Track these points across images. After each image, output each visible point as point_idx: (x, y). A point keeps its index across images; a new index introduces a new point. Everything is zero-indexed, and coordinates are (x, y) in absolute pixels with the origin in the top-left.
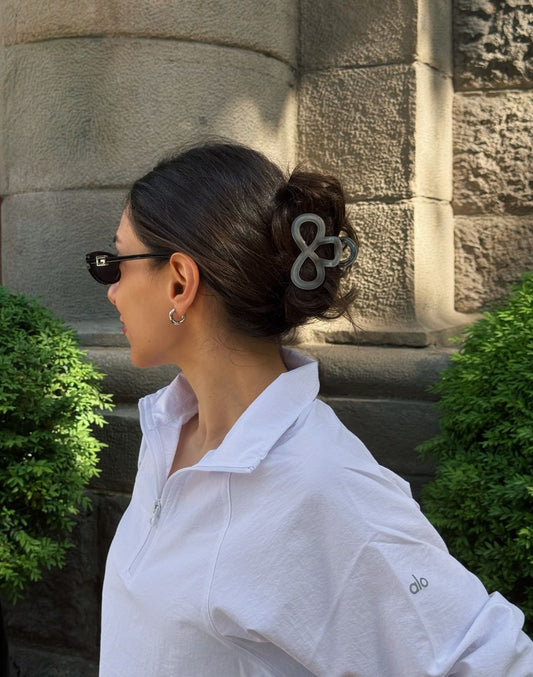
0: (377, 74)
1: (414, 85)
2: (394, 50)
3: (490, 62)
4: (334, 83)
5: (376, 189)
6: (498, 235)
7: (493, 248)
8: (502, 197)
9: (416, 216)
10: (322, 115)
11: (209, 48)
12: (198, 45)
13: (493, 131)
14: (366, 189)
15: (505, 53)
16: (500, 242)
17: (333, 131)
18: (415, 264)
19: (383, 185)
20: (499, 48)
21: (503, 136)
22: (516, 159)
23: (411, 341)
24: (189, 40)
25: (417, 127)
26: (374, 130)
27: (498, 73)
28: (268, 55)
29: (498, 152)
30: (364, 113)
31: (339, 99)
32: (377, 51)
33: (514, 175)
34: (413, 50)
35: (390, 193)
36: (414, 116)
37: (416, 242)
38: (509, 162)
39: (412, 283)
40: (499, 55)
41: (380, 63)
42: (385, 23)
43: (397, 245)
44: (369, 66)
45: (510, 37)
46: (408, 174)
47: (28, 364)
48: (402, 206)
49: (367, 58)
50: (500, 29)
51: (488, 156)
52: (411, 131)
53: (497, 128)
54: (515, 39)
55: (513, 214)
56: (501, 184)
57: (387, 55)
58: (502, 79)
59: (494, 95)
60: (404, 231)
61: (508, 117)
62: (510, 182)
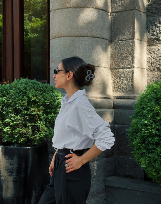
0: (127, 42)
1: (134, 44)
2: (130, 37)
3: (154, 38)
4: (118, 44)
5: (127, 66)
6: (156, 76)
7: (155, 79)
8: (157, 68)
9: (135, 71)
10: (116, 51)
11: (91, 38)
12: (88, 38)
13: (155, 53)
14: (125, 66)
15: (157, 36)
16: (156, 77)
17: (118, 54)
18: (135, 82)
19: (128, 65)
20: (156, 35)
21: (157, 54)
22: (160, 59)
23: (133, 98)
24: (86, 37)
25: (135, 53)
26: (126, 54)
27: (156, 41)
28: (103, 39)
29: (156, 58)
30: (124, 50)
31: (119, 47)
32: (127, 37)
33: (159, 63)
34: (134, 37)
35: (129, 67)
36: (134, 50)
37: (135, 77)
38: (158, 60)
39: (134, 86)
40: (156, 37)
41: (127, 40)
42: (128, 31)
43: (131, 77)
44: (125, 40)
45: (158, 33)
46: (133, 63)
47: (52, 97)
48: (132, 69)
49: (125, 38)
50: (156, 31)
51: (154, 59)
52: (134, 54)
53: (156, 53)
54: (159, 33)
55: (159, 71)
56: (157, 65)
57: (129, 38)
58: (157, 42)
59: (155, 46)
60: (132, 75)
61: (158, 50)
62: (158, 64)
